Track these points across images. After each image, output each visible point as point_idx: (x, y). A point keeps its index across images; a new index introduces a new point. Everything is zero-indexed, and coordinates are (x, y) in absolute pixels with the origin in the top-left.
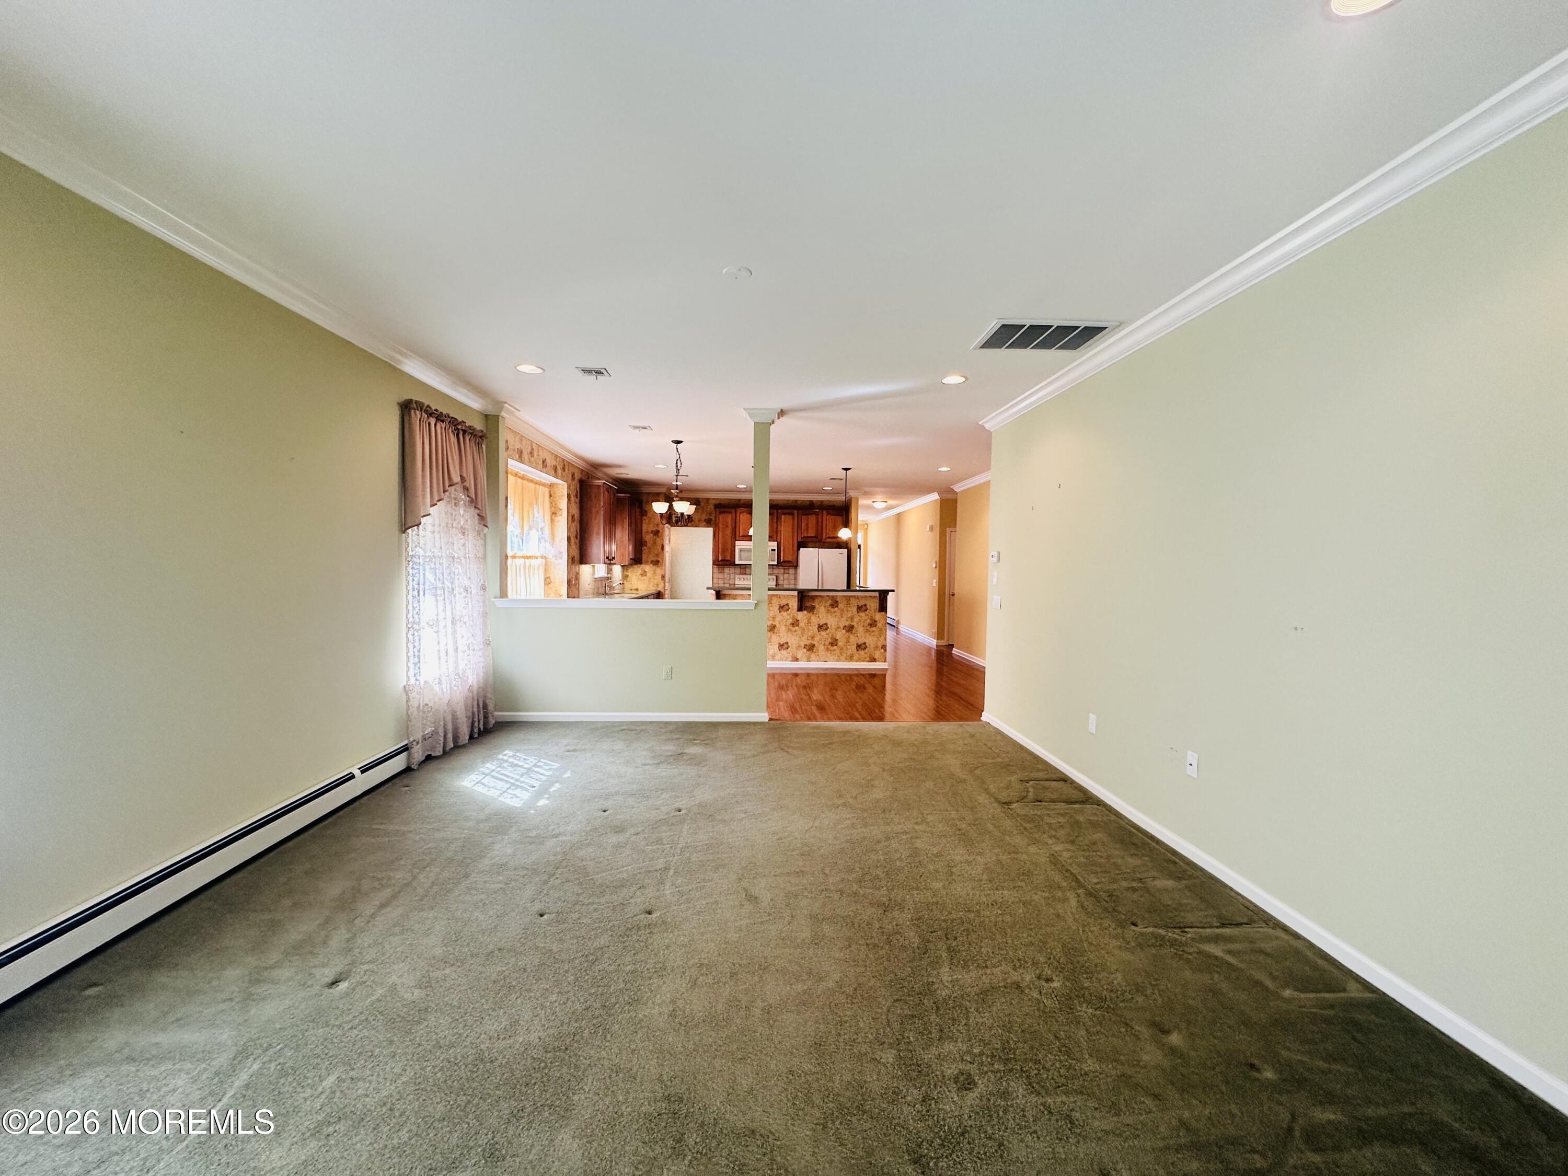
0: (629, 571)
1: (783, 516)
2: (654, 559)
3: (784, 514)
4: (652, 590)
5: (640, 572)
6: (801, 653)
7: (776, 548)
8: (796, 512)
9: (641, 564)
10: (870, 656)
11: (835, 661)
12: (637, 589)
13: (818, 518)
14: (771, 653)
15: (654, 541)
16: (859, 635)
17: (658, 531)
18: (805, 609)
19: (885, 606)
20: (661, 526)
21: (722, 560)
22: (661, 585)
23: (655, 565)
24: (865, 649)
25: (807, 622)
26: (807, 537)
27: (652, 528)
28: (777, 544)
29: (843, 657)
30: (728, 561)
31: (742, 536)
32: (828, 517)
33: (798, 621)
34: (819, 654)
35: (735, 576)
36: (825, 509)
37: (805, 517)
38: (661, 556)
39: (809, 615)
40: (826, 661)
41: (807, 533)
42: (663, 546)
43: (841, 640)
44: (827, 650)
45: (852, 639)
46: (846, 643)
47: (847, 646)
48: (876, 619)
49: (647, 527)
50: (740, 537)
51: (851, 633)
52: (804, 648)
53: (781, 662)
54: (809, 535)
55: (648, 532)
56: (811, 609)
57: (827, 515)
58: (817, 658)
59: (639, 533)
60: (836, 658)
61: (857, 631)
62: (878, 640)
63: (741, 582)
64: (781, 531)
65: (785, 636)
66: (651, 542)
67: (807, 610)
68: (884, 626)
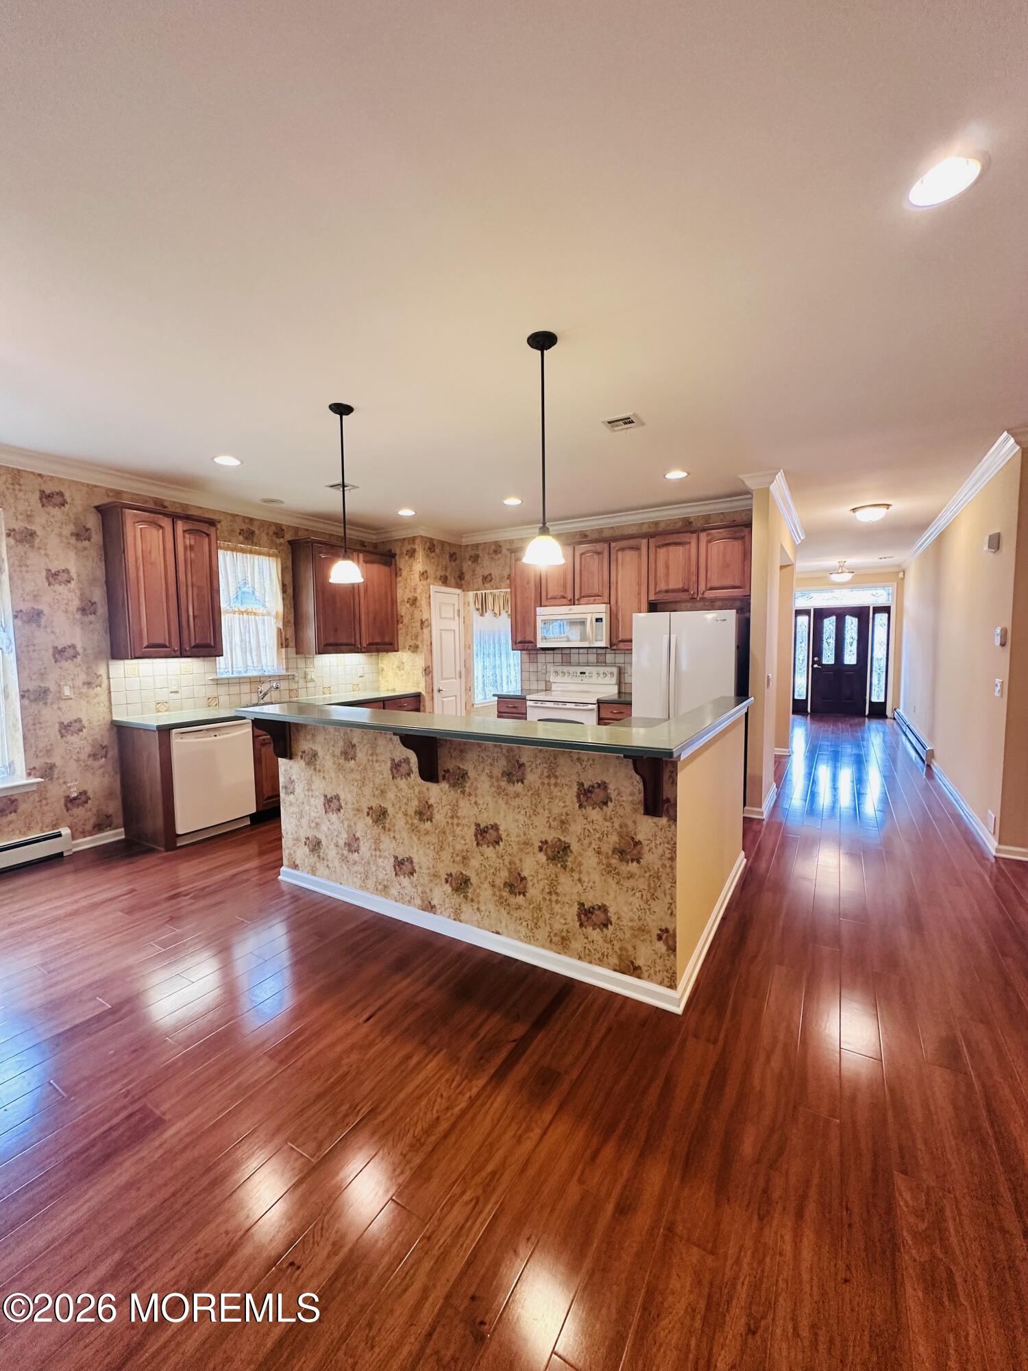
0: (385, 661)
1: (620, 554)
2: (412, 643)
3: (622, 549)
4: (411, 690)
5: (397, 663)
6: (441, 893)
7: (602, 616)
8: (644, 541)
9: (397, 651)
10: (624, 952)
11: (521, 940)
12: (394, 690)
13: (689, 551)
14: (381, 876)
15: (412, 615)
16: (585, 879)
17: (415, 599)
18: (444, 778)
19: (665, 798)
20: (419, 590)
21: (520, 642)
22: (423, 684)
23: (413, 652)
24: (606, 924)
25: (449, 815)
26: (667, 591)
27: (408, 594)
28: (606, 608)
29: (542, 933)
30: (530, 642)
31: (551, 598)
32: (710, 545)
33: (430, 806)
34: (483, 908)
35: (551, 668)
36: (704, 530)
37: (662, 552)
38: (420, 638)
39: (454, 795)
40: (498, 933)
41: (667, 582)
42: (422, 622)
43: (535, 881)
44: (502, 902)
45: (566, 884)
46: (550, 893)
47: (553, 903)
48: (640, 837)
49: (402, 594)
50: (547, 599)
51: (564, 867)
52: (447, 882)
53: (399, 905)
54: (671, 587)
55: (403, 601)
56: (459, 779)
57: (709, 541)
58: (477, 916)
59: (392, 604)
60: (523, 931)
61: (580, 864)
62: (646, 907)
63: (559, 679)
64: (617, 583)
65: (406, 842)
66: (409, 617)
67: (448, 782)
68: (668, 863)
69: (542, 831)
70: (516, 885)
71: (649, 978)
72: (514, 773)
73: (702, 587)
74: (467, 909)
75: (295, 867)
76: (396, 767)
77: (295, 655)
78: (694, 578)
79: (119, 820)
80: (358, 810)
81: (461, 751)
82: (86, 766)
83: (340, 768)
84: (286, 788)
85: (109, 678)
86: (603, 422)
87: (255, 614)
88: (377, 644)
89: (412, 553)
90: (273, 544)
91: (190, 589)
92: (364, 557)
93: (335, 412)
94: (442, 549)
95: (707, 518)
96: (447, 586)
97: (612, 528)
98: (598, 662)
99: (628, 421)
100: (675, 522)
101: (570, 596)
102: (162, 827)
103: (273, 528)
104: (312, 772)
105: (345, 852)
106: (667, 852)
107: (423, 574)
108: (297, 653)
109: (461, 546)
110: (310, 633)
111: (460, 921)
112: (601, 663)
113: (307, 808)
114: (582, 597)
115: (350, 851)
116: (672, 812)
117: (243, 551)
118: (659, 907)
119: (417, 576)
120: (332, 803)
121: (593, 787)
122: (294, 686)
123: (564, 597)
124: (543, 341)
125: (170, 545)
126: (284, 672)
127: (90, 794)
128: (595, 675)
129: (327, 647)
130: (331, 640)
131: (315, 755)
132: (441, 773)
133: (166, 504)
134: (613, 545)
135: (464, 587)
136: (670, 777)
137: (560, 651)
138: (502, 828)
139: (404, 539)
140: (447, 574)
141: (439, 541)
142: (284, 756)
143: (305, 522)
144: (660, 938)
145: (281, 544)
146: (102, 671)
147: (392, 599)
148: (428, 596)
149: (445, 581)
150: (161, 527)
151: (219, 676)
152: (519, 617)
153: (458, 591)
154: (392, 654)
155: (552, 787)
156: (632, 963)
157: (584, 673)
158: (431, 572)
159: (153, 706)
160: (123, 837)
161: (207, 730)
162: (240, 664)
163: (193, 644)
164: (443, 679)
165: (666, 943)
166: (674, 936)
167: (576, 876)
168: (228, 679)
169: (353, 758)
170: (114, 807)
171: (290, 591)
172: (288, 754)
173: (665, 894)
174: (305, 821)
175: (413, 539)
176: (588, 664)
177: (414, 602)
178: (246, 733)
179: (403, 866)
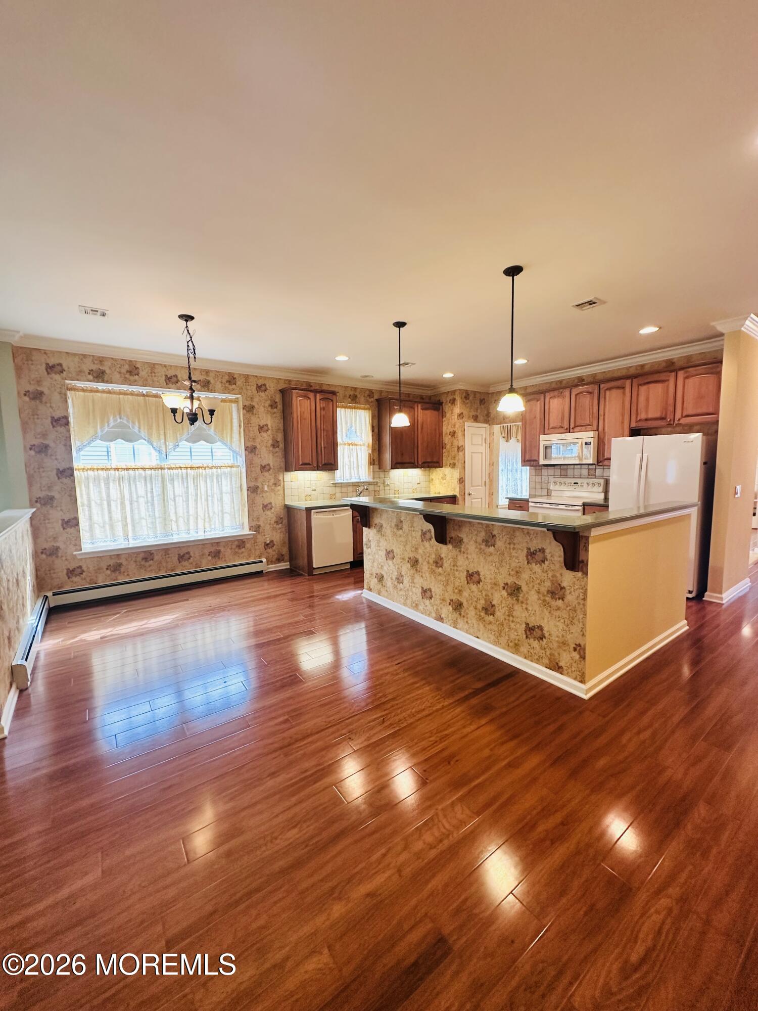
0: (434, 474)
1: (608, 393)
2: (451, 462)
3: (610, 389)
4: (450, 493)
5: (441, 475)
6: (446, 611)
7: (591, 440)
8: (628, 383)
9: (442, 467)
10: (552, 657)
11: (491, 643)
12: (439, 493)
13: (668, 387)
14: (414, 598)
15: (452, 443)
16: (530, 608)
17: (454, 432)
18: (450, 543)
19: (580, 559)
20: (457, 426)
21: (528, 461)
22: (458, 489)
23: (452, 468)
24: (542, 638)
25: (452, 564)
26: (646, 420)
27: (450, 429)
28: (594, 434)
29: (503, 640)
30: (536, 461)
31: (552, 428)
32: (687, 381)
33: (442, 559)
34: (470, 622)
35: (552, 479)
36: (682, 369)
37: (643, 389)
38: (457, 458)
39: (455, 552)
40: (478, 637)
41: (647, 412)
42: (459, 448)
43: (500, 607)
44: (481, 619)
45: (518, 610)
46: (509, 616)
47: (510, 622)
48: (564, 584)
49: (446, 429)
50: (549, 429)
51: (518, 600)
52: (450, 604)
53: (423, 616)
54: (650, 416)
55: (446, 434)
56: (458, 543)
57: (687, 378)
58: (466, 627)
59: (440, 436)
60: (493, 638)
61: (527, 599)
62: (567, 629)
63: (557, 487)
64: (604, 415)
65: (428, 579)
66: (450, 444)
67: (452, 545)
68: (582, 602)
69: (504, 577)
70: (489, 609)
71: (568, 675)
72: (490, 540)
73: (678, 415)
74: (461, 622)
75: (370, 590)
76: (424, 534)
77: (378, 470)
78: (671, 409)
79: (287, 557)
80: (403, 559)
81: (460, 526)
82: (273, 527)
83: (394, 534)
84: (366, 544)
85: (284, 482)
86: (573, 306)
87: (356, 445)
88: (428, 462)
89: (453, 402)
90: (367, 402)
91: (322, 432)
92: (422, 406)
93: (396, 327)
94: (475, 397)
95: (689, 358)
96: (477, 422)
97: (604, 372)
98: (589, 475)
99: (591, 303)
100: (659, 363)
101: (566, 425)
102: (307, 564)
103: (367, 392)
104: (380, 536)
105: (396, 583)
106: (581, 594)
107: (460, 415)
108: (379, 469)
109: (488, 394)
110: (387, 456)
111: (457, 629)
112: (591, 475)
113: (377, 556)
114: (575, 427)
115: (398, 582)
116: (585, 569)
117: (350, 408)
118: (576, 629)
119: (456, 417)
120: (390, 554)
121: (536, 551)
122: (377, 489)
123: (562, 427)
124: (513, 271)
125: (313, 408)
126: (372, 480)
127: (275, 543)
128: (585, 485)
129: (396, 465)
130: (399, 461)
131: (381, 526)
132: (448, 539)
133: (312, 384)
134: (602, 386)
135: (490, 422)
136: (584, 546)
137: (559, 467)
138: (481, 574)
139: (448, 392)
140: (478, 414)
141: (472, 391)
142: (366, 527)
143: (385, 387)
144: (575, 649)
145: (372, 402)
146: (281, 478)
147: (440, 433)
148: (463, 429)
149: (476, 419)
150: (309, 398)
151: (336, 482)
152: (527, 443)
153: (486, 425)
154: (438, 469)
155: (512, 550)
156: (557, 664)
157: (577, 483)
158: (465, 413)
159: (303, 497)
160: (289, 567)
161: (330, 511)
162: (348, 475)
163: (323, 463)
164: (472, 486)
165: (579, 653)
166: (584, 649)
167: (524, 606)
168: (341, 483)
169: (401, 529)
170: (285, 551)
171: (376, 430)
172: (368, 526)
173: (579, 622)
174: (375, 564)
175: (454, 392)
176: (581, 477)
177: (453, 434)
178: (349, 515)
179: (426, 593)
